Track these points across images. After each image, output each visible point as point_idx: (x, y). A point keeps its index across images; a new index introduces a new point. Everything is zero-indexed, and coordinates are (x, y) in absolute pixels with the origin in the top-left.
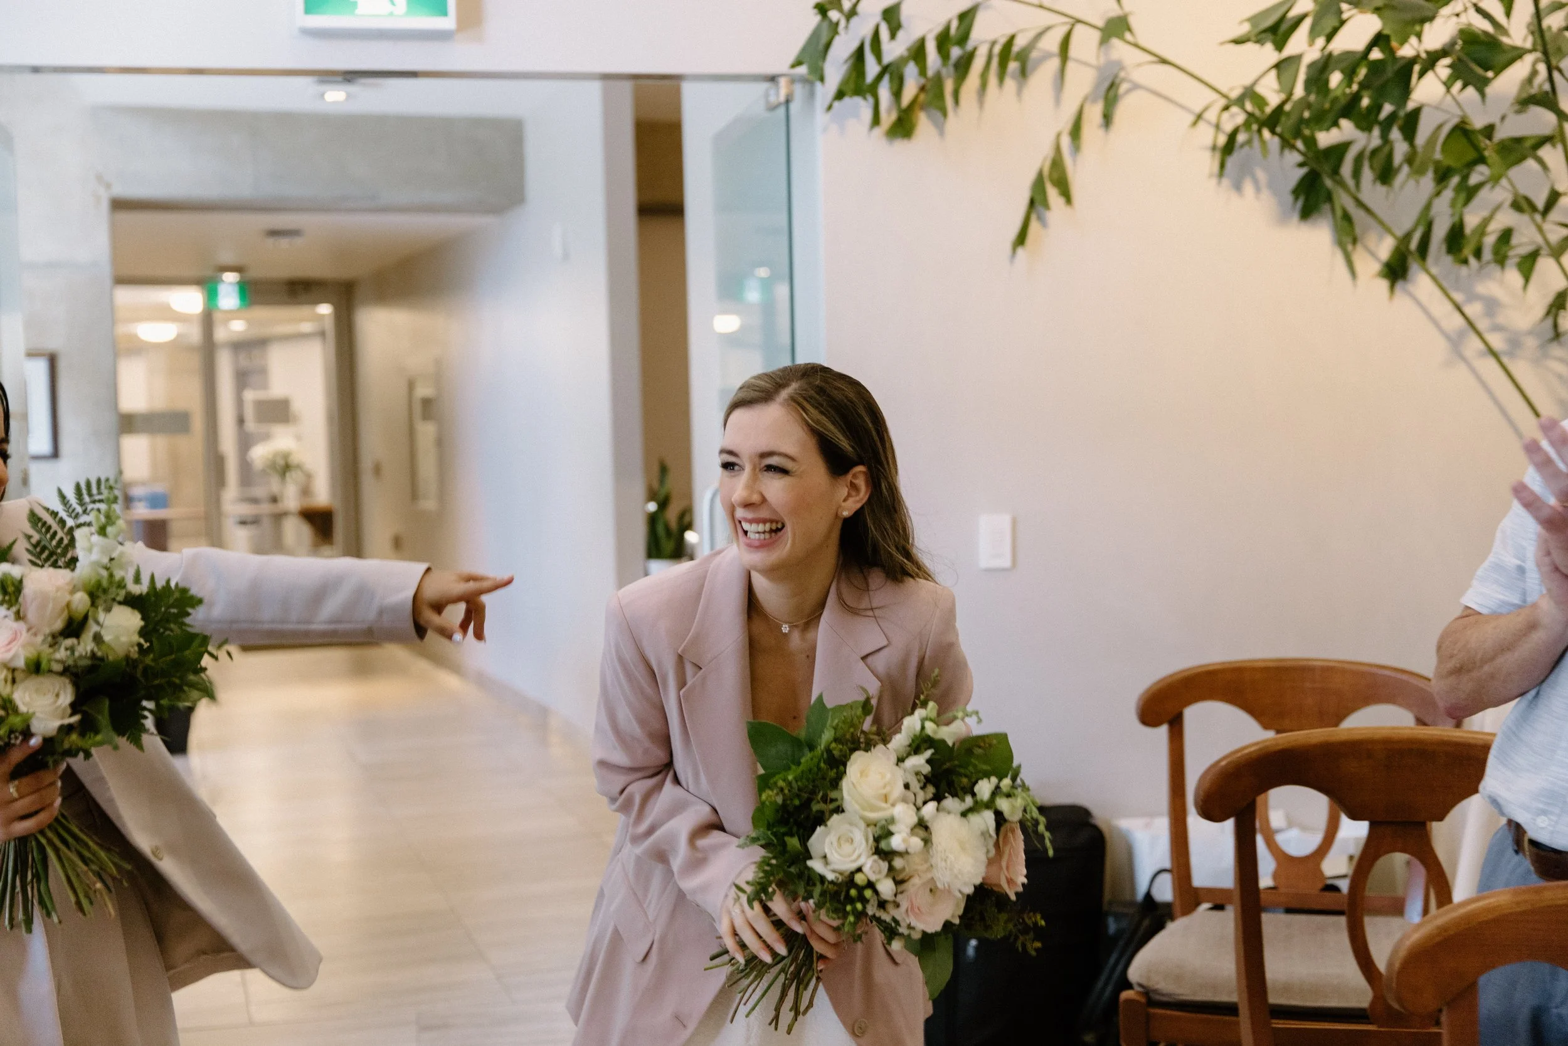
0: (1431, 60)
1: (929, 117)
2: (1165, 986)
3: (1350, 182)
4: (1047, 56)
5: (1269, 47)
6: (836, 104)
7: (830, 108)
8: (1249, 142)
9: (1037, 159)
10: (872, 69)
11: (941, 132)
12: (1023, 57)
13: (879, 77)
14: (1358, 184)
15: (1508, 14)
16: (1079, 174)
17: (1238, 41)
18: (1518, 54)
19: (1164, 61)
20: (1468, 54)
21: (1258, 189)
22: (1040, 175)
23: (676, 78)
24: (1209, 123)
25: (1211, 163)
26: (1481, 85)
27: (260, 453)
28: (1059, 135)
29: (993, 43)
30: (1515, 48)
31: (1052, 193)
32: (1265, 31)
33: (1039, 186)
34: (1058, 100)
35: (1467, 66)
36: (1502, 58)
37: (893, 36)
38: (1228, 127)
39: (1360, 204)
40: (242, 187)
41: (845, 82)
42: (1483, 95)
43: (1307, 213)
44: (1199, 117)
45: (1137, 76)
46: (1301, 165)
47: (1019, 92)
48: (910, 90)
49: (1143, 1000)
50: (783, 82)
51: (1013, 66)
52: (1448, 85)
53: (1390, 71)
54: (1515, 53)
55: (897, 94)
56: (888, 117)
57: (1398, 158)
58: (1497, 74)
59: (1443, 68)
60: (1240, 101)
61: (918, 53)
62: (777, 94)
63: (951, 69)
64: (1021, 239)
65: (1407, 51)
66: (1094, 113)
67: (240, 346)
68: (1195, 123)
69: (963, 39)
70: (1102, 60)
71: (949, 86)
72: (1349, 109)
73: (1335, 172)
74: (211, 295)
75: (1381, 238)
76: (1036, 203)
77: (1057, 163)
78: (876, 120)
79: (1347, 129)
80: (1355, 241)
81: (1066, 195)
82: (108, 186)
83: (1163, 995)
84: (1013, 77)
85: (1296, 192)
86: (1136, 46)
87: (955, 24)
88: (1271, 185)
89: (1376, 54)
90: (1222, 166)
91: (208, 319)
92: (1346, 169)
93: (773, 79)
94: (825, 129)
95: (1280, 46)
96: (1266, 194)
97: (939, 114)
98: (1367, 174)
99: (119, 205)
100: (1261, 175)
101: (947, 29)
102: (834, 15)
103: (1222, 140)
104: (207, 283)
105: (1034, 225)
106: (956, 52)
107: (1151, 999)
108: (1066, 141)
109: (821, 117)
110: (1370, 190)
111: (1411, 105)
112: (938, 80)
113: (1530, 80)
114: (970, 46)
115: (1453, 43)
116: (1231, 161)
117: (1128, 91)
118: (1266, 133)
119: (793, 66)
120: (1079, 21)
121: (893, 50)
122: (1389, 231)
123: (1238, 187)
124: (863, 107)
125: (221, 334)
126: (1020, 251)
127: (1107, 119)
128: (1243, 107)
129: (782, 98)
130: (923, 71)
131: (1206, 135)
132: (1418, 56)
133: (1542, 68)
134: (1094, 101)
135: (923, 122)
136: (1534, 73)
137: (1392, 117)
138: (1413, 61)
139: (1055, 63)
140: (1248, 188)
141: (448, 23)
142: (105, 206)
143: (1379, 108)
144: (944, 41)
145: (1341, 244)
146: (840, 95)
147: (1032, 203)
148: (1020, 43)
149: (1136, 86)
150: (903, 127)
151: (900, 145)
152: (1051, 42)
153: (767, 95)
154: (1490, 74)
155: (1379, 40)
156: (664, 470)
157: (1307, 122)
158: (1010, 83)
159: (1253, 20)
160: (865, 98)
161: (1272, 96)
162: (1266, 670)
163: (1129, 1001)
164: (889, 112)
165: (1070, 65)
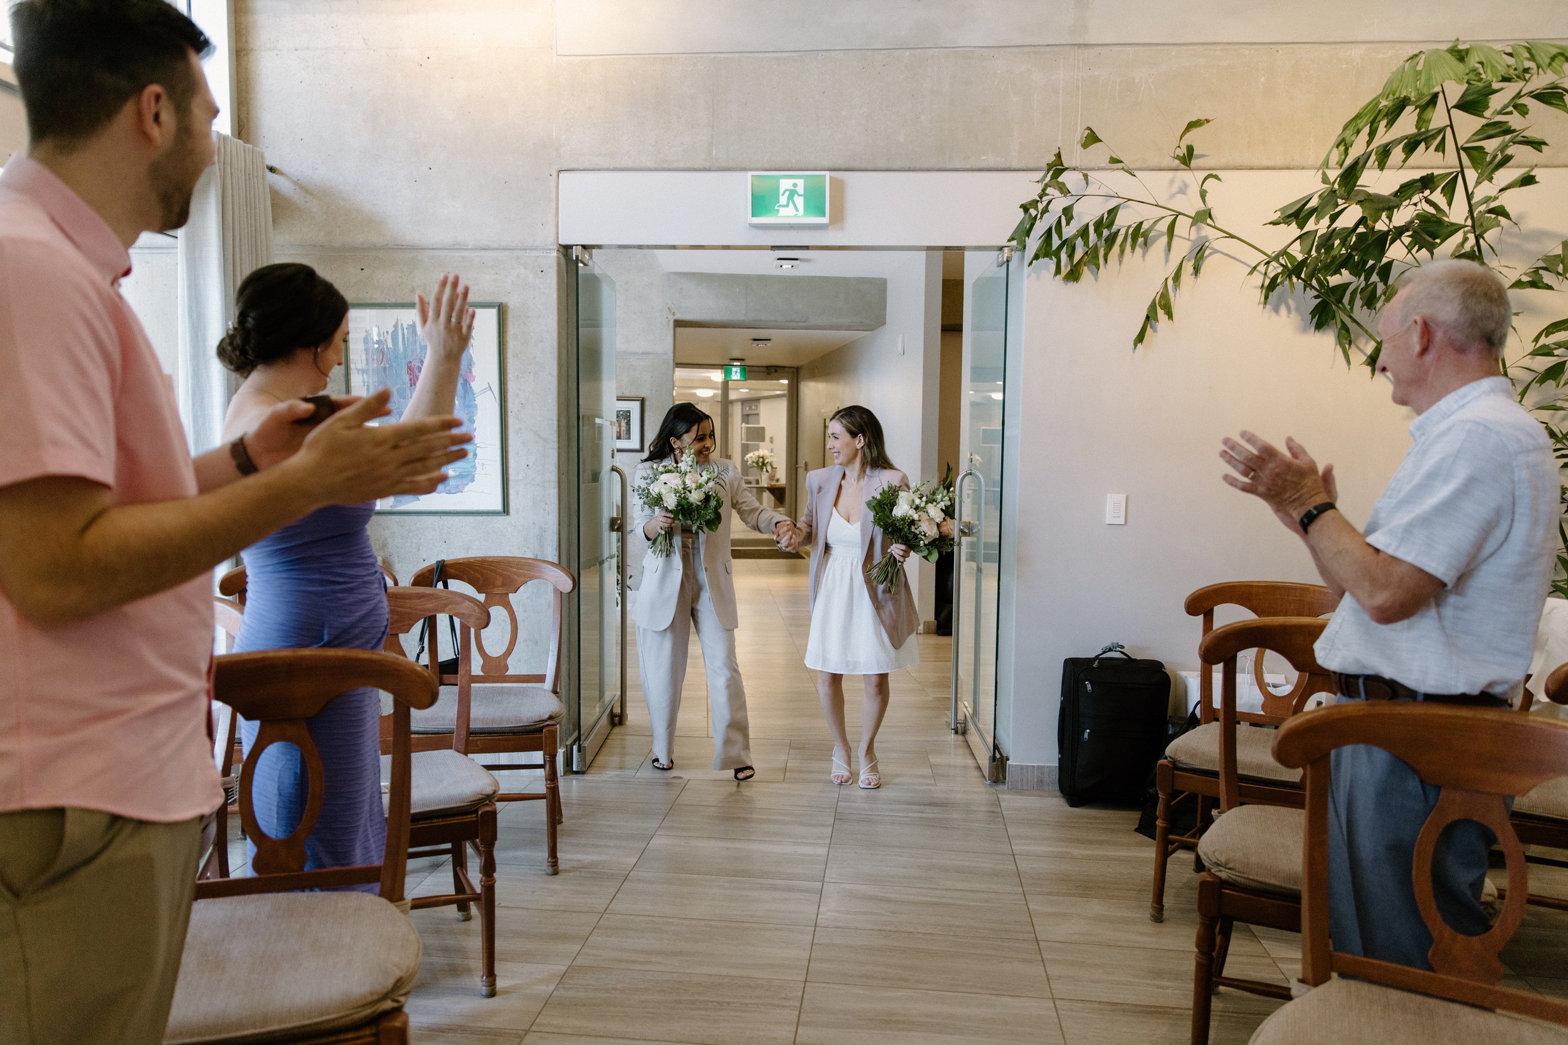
0: (1399, 232)
1: (1089, 269)
2: (1185, 759)
3: (1348, 307)
4: (1161, 235)
5: (1294, 225)
6: (1034, 262)
7: (1031, 264)
8: (1282, 282)
9: (1151, 292)
10: (1056, 242)
11: (1096, 279)
12: (1145, 235)
13: (1061, 247)
14: (1352, 309)
15: (1450, 204)
16: (1178, 302)
17: (1274, 223)
18: (1455, 228)
19: (1232, 236)
20: (1423, 230)
21: (1289, 311)
22: (1154, 301)
23: (961, 249)
24: (1261, 273)
25: (1258, 295)
26: (1431, 248)
27: (751, 456)
28: (1167, 279)
29: (1129, 227)
30: (1453, 224)
31: (1161, 313)
32: (1290, 216)
33: (1153, 308)
34: (1167, 261)
35: (1420, 235)
36: (1446, 231)
37: (1068, 223)
38: (1271, 275)
39: (1354, 321)
40: (740, 316)
41: (1039, 249)
42: (1432, 254)
43: (1319, 326)
44: (1255, 268)
45: (1216, 245)
46: (1316, 297)
47: (1144, 256)
48: (1079, 254)
49: (1172, 766)
50: (1006, 249)
51: (1141, 240)
52: (1409, 249)
53: (1371, 239)
54: (1453, 228)
55: (1071, 256)
56: (1065, 269)
57: (1379, 292)
58: (1442, 241)
59: (1406, 239)
60: (1276, 258)
61: (1084, 233)
62: (1003, 257)
63: (1103, 242)
64: (1140, 338)
65: (1381, 226)
66: (1189, 267)
67: (744, 402)
68: (1251, 273)
69: (1111, 224)
70: (1193, 236)
71: (1102, 252)
72: (1345, 263)
73: (1340, 301)
74: (727, 373)
75: (1367, 342)
76: (1150, 318)
77: (1164, 295)
78: (1058, 271)
79: (1345, 276)
80: (1350, 343)
81: (1170, 316)
82: (674, 314)
83: (1183, 764)
84: (1140, 247)
85: (1313, 313)
86: (1215, 227)
87: (1106, 216)
88: (1297, 309)
89: (1361, 229)
90: (1266, 297)
91: (725, 386)
92: (1346, 300)
93: (1001, 249)
94: (1029, 276)
95: (1301, 226)
96: (1294, 314)
97: (1094, 268)
98: (1358, 302)
99: (678, 324)
100: (1292, 303)
101: (1102, 217)
102: (1033, 212)
103: (1267, 282)
104: (725, 367)
105: (1149, 330)
106: (1106, 233)
107: (1175, 765)
108: (1170, 283)
109: (1027, 270)
110: (1360, 312)
111: (1385, 260)
112: (1096, 248)
113: (1462, 244)
114: (1114, 229)
115: (1412, 222)
116: (1273, 296)
117: (1210, 254)
118: (1294, 279)
119: (1009, 241)
120: (1180, 214)
121: (1069, 231)
122: (1371, 337)
123: (1276, 310)
124: (1051, 264)
125: (733, 395)
126: (1139, 345)
127: (1197, 270)
128: (1278, 261)
129: (1005, 260)
130: (1086, 244)
131: (1258, 279)
132: (1390, 230)
133: (1471, 237)
134: (1189, 260)
135: (1086, 273)
136: (1466, 239)
137: (1373, 267)
138: (1387, 233)
139: (1165, 239)
140: (1283, 310)
141: (825, 220)
142: (672, 324)
143: (1366, 262)
144: (1099, 225)
145: (1340, 343)
146: (1036, 257)
147: (1148, 317)
148: (1145, 226)
149: (1216, 251)
150: (1074, 275)
151: (1072, 285)
152: (1163, 226)
153: (998, 258)
154: (1438, 241)
155: (1362, 221)
156: (949, 469)
157: (1319, 271)
158: (1139, 250)
159: (1282, 210)
160: (1051, 259)
161: (1298, 254)
162: (1266, 587)
163: (1162, 765)
164: (1066, 267)
165: (1175, 239)
